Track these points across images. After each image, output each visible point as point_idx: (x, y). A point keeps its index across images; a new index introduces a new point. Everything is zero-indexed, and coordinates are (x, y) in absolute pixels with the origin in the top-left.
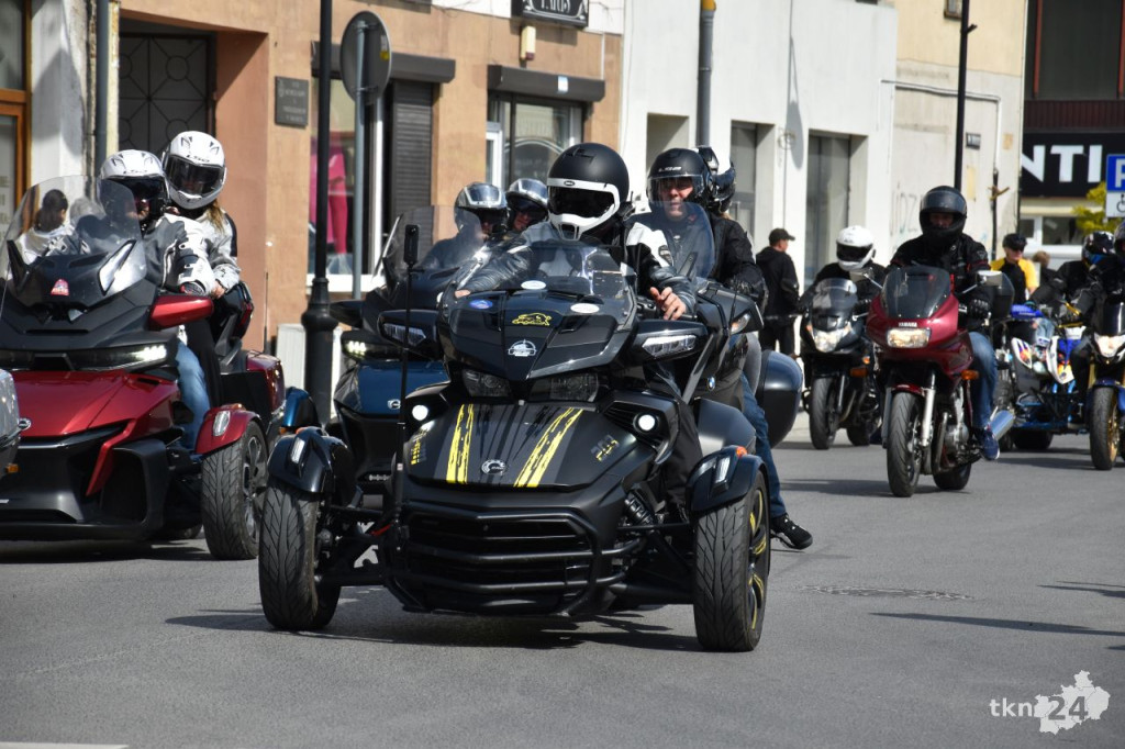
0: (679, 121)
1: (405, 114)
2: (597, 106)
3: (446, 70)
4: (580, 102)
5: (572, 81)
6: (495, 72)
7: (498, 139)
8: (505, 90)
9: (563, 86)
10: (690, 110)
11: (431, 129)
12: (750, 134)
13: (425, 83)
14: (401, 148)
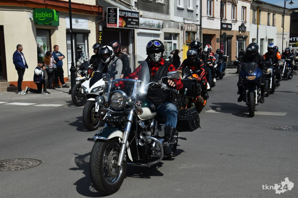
0: (255, 39)
1: (229, 40)
2: (247, 38)
3: (232, 36)
4: (246, 38)
5: (245, 36)
6: (237, 36)
7: (237, 42)
8: (238, 37)
9: (244, 36)
10: (256, 38)
11: (231, 42)
12: (262, 40)
13: (230, 37)
14: (228, 44)
